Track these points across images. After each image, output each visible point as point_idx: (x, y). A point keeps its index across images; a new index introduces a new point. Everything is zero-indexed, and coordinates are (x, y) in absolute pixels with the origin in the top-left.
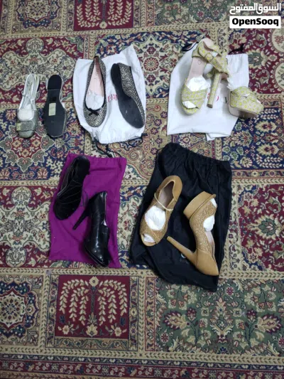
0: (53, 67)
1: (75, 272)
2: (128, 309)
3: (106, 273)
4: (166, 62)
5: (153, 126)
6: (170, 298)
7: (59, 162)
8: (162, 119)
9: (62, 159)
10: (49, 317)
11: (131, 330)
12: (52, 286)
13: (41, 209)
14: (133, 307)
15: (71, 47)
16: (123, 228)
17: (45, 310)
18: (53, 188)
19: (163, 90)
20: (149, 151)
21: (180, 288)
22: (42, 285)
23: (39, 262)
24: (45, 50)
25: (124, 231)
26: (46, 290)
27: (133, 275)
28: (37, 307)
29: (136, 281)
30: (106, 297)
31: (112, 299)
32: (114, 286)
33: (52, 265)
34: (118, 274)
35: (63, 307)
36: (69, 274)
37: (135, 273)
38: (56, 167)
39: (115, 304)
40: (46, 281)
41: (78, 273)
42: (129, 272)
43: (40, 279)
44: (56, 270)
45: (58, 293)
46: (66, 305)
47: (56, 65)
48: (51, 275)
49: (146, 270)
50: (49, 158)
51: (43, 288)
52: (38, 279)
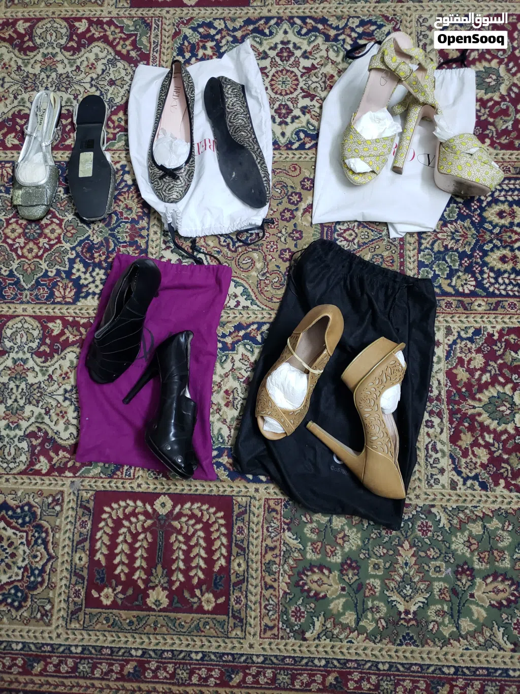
0: (88, 79)
1: (127, 485)
2: (228, 560)
3: (187, 488)
4: (314, 79)
5: (285, 204)
6: (310, 540)
7: (97, 270)
8: (303, 192)
9: (105, 265)
10: (75, 572)
11: (232, 599)
12: (80, 511)
13: (61, 362)
14: (238, 554)
15: (125, 40)
16: (223, 403)
17: (66, 557)
18: (85, 321)
19: (307, 135)
20: (276, 255)
21: (330, 521)
22: (62, 510)
23: (55, 465)
24: (71, 44)
25: (224, 408)
26: (69, 520)
27: (240, 494)
28: (51, 551)
29: (244, 505)
30: (185, 536)
31: (197, 539)
32: (202, 514)
33: (81, 472)
34: (211, 491)
35: (102, 553)
36: (115, 489)
37: (244, 490)
38: (91, 279)
39: (204, 548)
40: (69, 502)
41: (132, 487)
42: (232, 487)
43: (57, 498)
44: (89, 482)
45: (92, 525)
46: (108, 550)
47: (95, 76)
48: (79, 490)
49: (265, 486)
50: (78, 260)
51: (64, 516)
52: (54, 498)
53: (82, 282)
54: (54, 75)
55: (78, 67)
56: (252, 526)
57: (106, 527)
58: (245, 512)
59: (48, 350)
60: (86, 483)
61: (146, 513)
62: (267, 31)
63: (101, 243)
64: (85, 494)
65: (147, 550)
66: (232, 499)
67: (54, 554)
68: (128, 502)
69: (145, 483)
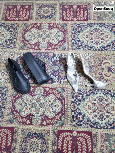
2: (92, 149)
4: (103, 36)
5: (99, 62)
6: (112, 144)
8: (103, 60)
9: (58, 75)
10: (53, 151)
12: (54, 135)
13: (49, 98)
14: (94, 147)
15: (61, 27)
16: (88, 109)
17: (51, 147)
23: (48, 123)
24: (49, 28)
29: (95, 134)
30: (81, 142)
31: (84, 143)
32: (84, 136)
33: (54, 125)
34: (86, 130)
36: (63, 129)
37: (94, 130)
38: (55, 79)
39: (85, 145)
40: (51, 132)
42: (91, 130)
45: (57, 139)
46: (61, 145)
47: (55, 35)
49: (100, 129)
50: (52, 74)
51: (50, 136)
52: (48, 131)
53: (53, 79)
54: (46, 34)
55: (51, 33)
56: (97, 140)
57: (61, 139)
58: (95, 136)
59: (45, 95)
60: (55, 128)
61: (70, 136)
62: (92, 26)
63: (57, 71)
64: (55, 130)
65: (71, 146)
66: (92, 133)
67: (48, 146)
68: (66, 133)
69: (70, 128)
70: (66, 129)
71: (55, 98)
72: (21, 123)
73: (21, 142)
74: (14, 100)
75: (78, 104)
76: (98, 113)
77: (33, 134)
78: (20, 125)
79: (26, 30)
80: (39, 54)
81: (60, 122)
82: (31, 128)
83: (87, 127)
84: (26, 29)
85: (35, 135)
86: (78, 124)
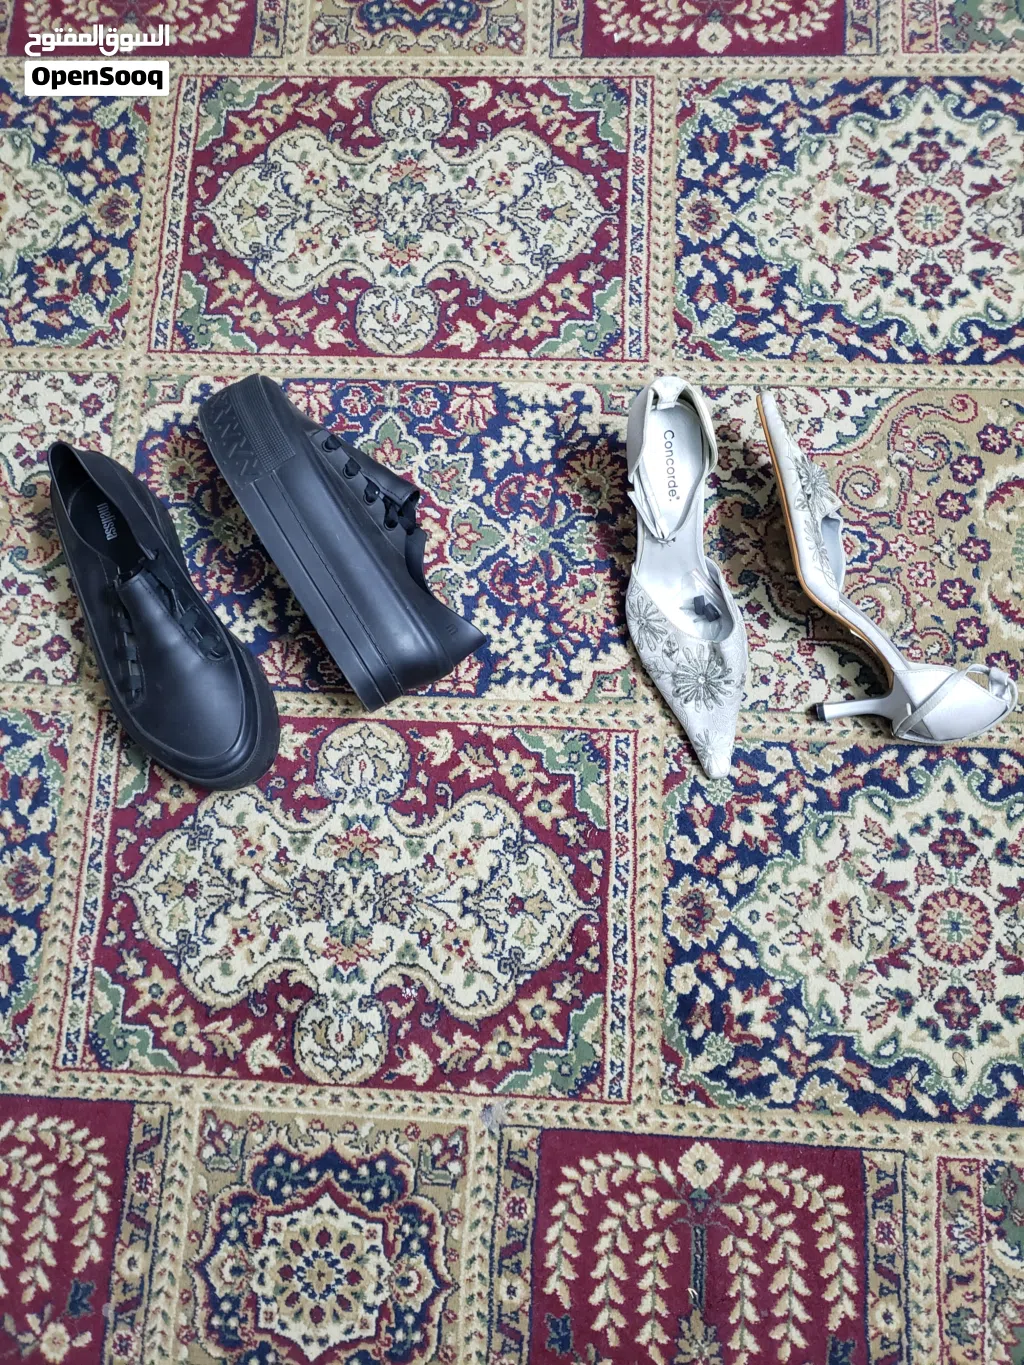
0: (494, 206)
1: (613, 1116)
4: (997, 210)
5: (947, 482)
8: (985, 456)
10: (498, 1322)
12: (508, 1176)
14: (883, 1291)
15: (572, 124)
16: (827, 932)
17: (477, 1287)
19: (986, 332)
22: (464, 1173)
23: (445, 1065)
24: (455, 132)
25: (830, 944)
26: (481, 1196)
27: (880, 1145)
28: (442, 1270)
29: (891, 1171)
30: (755, 1240)
31: (784, 1251)
32: (792, 1191)
33: (505, 1082)
34: (811, 1135)
35: (561, 1278)
36: (586, 1125)
37: (887, 1135)
38: (514, 643)
39: (800, 1273)
40: (482, 1153)
41: (625, 1123)
42: (858, 1129)
43: (452, 1143)
44: (527, 1106)
45: (537, 1209)
46: (576, 1270)
47: (508, 200)
48: (502, 1126)
49: (938, 1127)
50: (483, 600)
51: (470, 1187)
52: (445, 1142)
53: (494, 648)
54: (418, 197)
55: (471, 182)
56: (912, 1221)
57: (568, 1217)
58: (892, 1189)
59: (423, 799)
60: (517, 1110)
61: (660, 1185)
62: (886, 108)
63: (534, 563)
64: (516, 1136)
65: (667, 1274)
66: (862, 1157)
67: (448, 1278)
68: (619, 1156)
69: (655, 1114)
70: (617, 1120)
71: (510, 833)
72: (195, 1063)
73: (201, 1238)
74: (121, 848)
75: (732, 889)
76: (928, 977)
77: (305, 1169)
78: (191, 1081)
79: (228, 151)
80: (354, 401)
81: (563, 1061)
82: (294, 1108)
83: (819, 1105)
84: (218, 143)
85: (329, 1175)
86: (734, 1073)
